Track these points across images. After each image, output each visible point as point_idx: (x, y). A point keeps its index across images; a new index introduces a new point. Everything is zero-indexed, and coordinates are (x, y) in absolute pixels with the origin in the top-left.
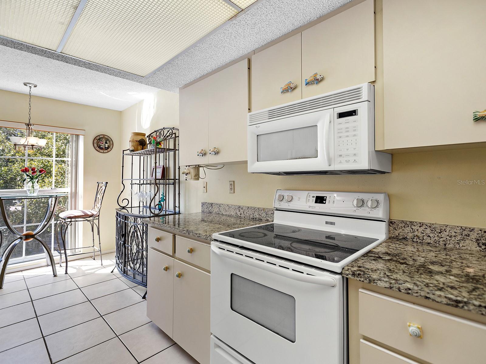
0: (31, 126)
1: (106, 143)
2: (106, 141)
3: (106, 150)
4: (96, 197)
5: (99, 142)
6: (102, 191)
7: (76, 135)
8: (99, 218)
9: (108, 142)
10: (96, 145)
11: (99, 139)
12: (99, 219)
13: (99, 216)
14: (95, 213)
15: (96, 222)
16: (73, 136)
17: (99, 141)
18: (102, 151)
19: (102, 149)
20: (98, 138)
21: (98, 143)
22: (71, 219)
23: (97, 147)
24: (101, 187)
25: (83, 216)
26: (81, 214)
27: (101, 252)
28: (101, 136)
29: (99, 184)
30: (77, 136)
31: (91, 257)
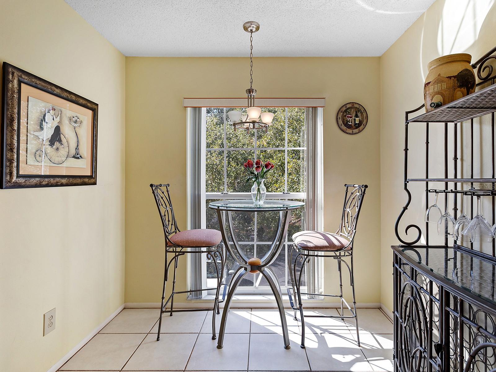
0: (253, 93)
1: (357, 116)
2: (356, 112)
3: (356, 128)
4: (344, 211)
5: (345, 116)
6: (354, 201)
7: (312, 107)
8: (352, 252)
9: (359, 114)
10: (340, 122)
11: (346, 111)
12: (352, 255)
13: (352, 249)
14: (345, 242)
15: (348, 259)
16: (309, 109)
17: (345, 114)
18: (350, 131)
19: (350, 127)
20: (344, 109)
21: (345, 118)
22: (309, 250)
23: (343, 125)
24: (352, 193)
25: (326, 247)
26: (323, 243)
27: (356, 319)
28: (348, 106)
29: (348, 187)
30: (315, 109)
31: (336, 308)
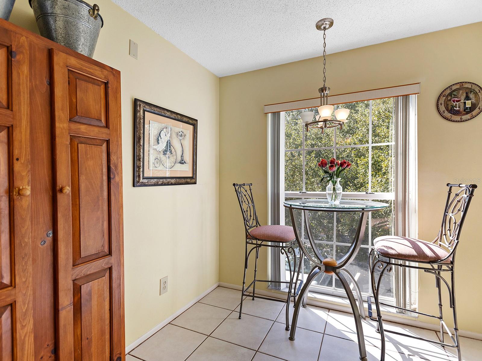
0: (325, 91)
1: (467, 98)
2: (467, 94)
3: (467, 113)
4: (445, 216)
5: (450, 100)
6: (460, 204)
7: (403, 96)
8: (452, 267)
9: (471, 96)
10: (442, 108)
11: (450, 94)
12: (452, 269)
13: (452, 263)
14: (443, 253)
15: (446, 275)
16: (398, 99)
17: (449, 98)
18: (458, 118)
19: (457, 113)
20: (448, 91)
21: (449, 103)
22: (390, 258)
23: (446, 112)
24: (457, 195)
25: (413, 256)
26: (410, 251)
27: (459, 350)
28: (454, 88)
29: (451, 187)
30: (406, 97)
31: (436, 332)
